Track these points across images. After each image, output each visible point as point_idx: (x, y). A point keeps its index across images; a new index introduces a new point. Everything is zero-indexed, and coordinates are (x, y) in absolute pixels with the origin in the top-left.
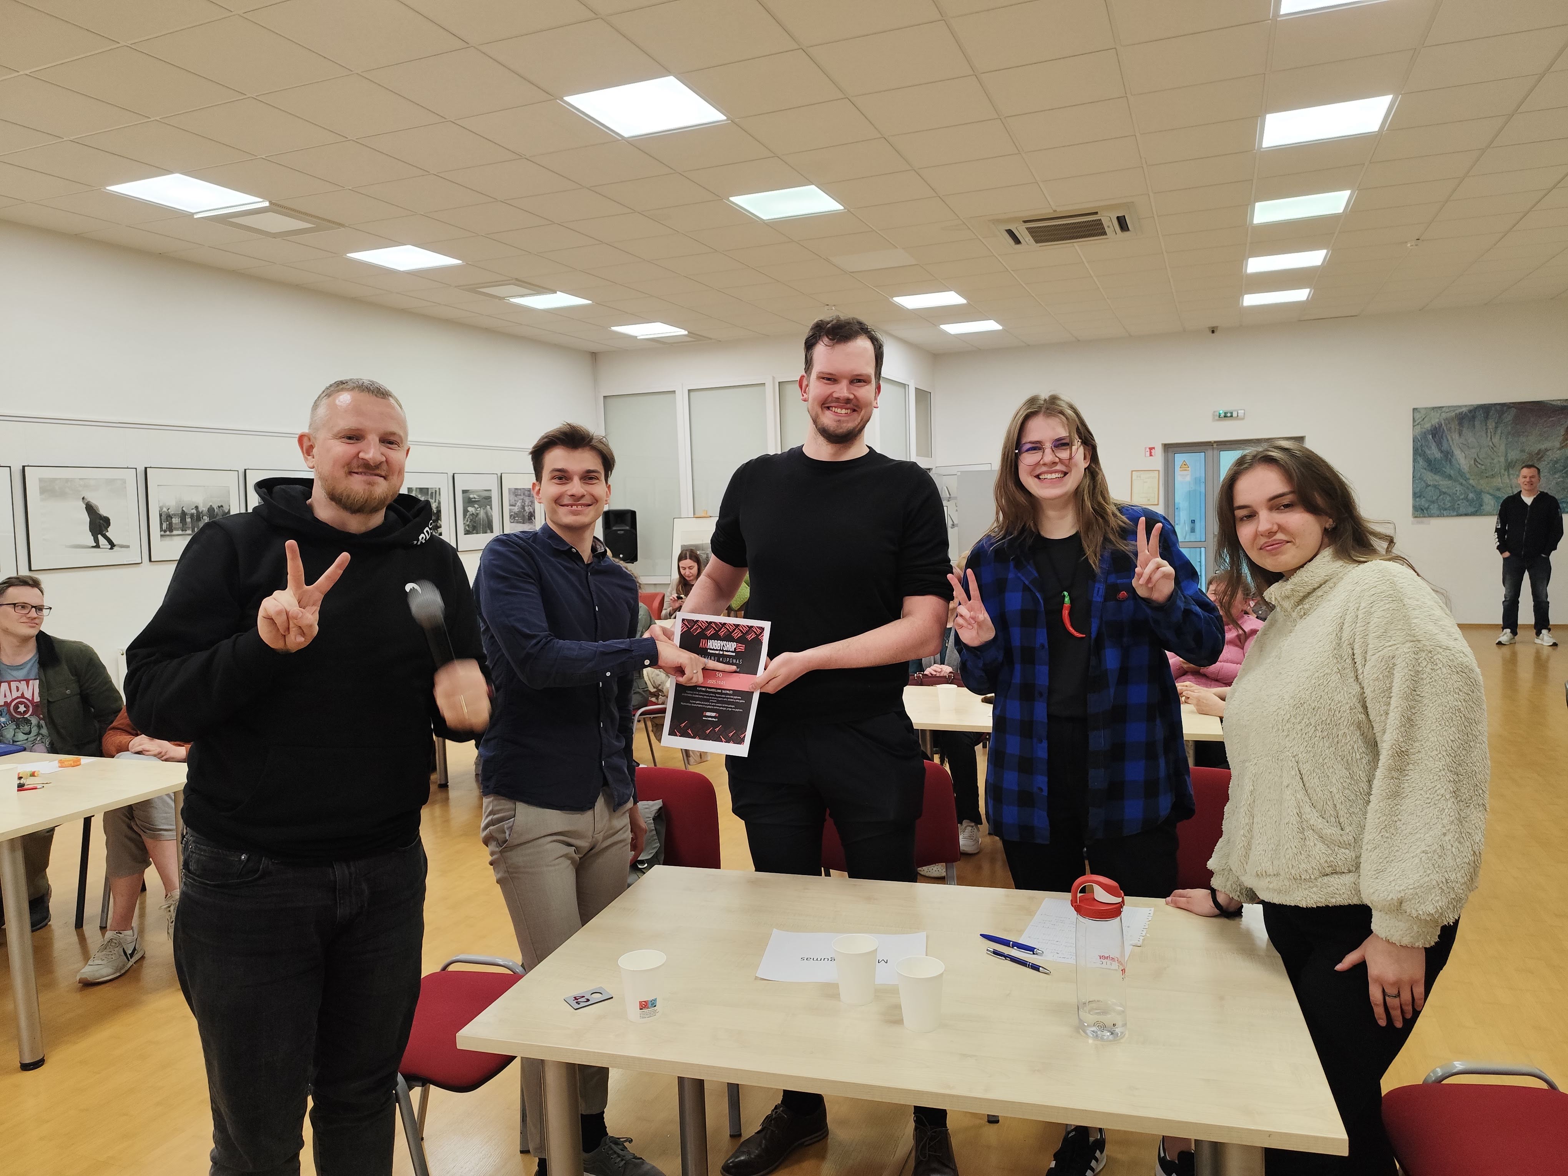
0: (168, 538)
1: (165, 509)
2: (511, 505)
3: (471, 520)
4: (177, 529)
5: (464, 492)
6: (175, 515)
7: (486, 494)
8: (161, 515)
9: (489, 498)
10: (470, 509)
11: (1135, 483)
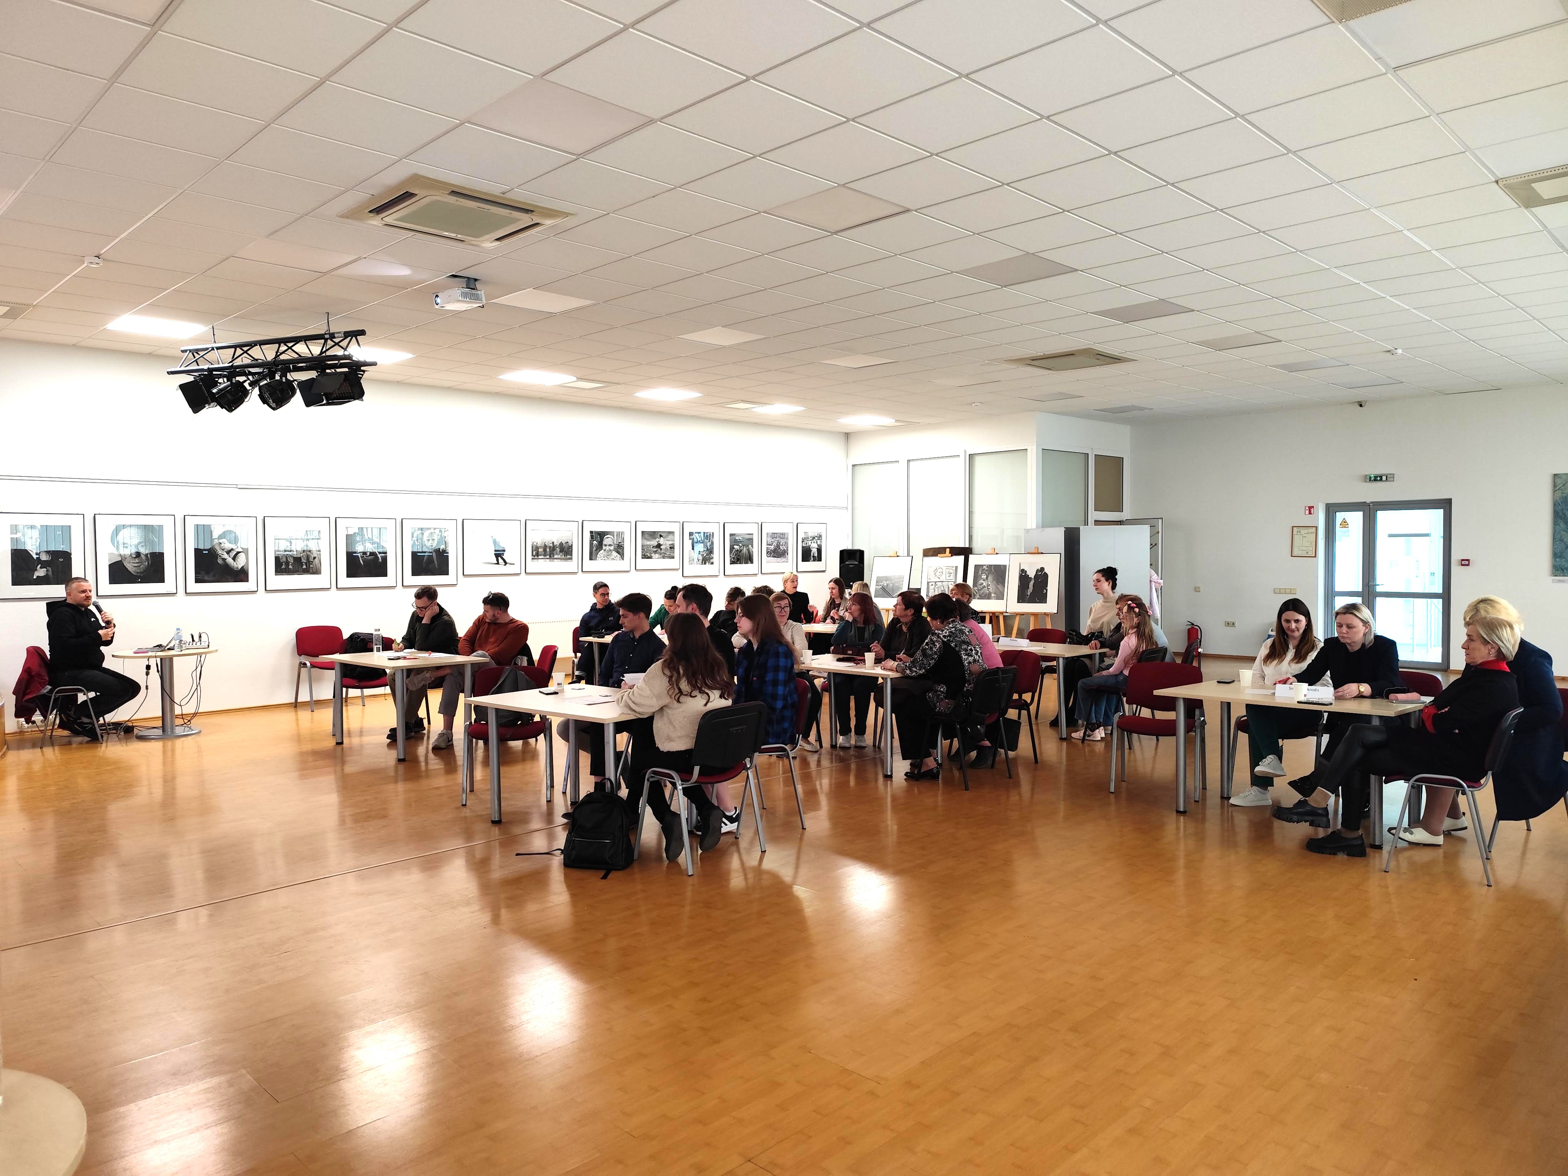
0: (536, 560)
1: (535, 544)
2: (768, 545)
3: (736, 555)
4: (541, 555)
5: (731, 535)
6: (540, 547)
7: (750, 537)
8: (532, 547)
9: (751, 540)
10: (735, 547)
11: (1295, 537)
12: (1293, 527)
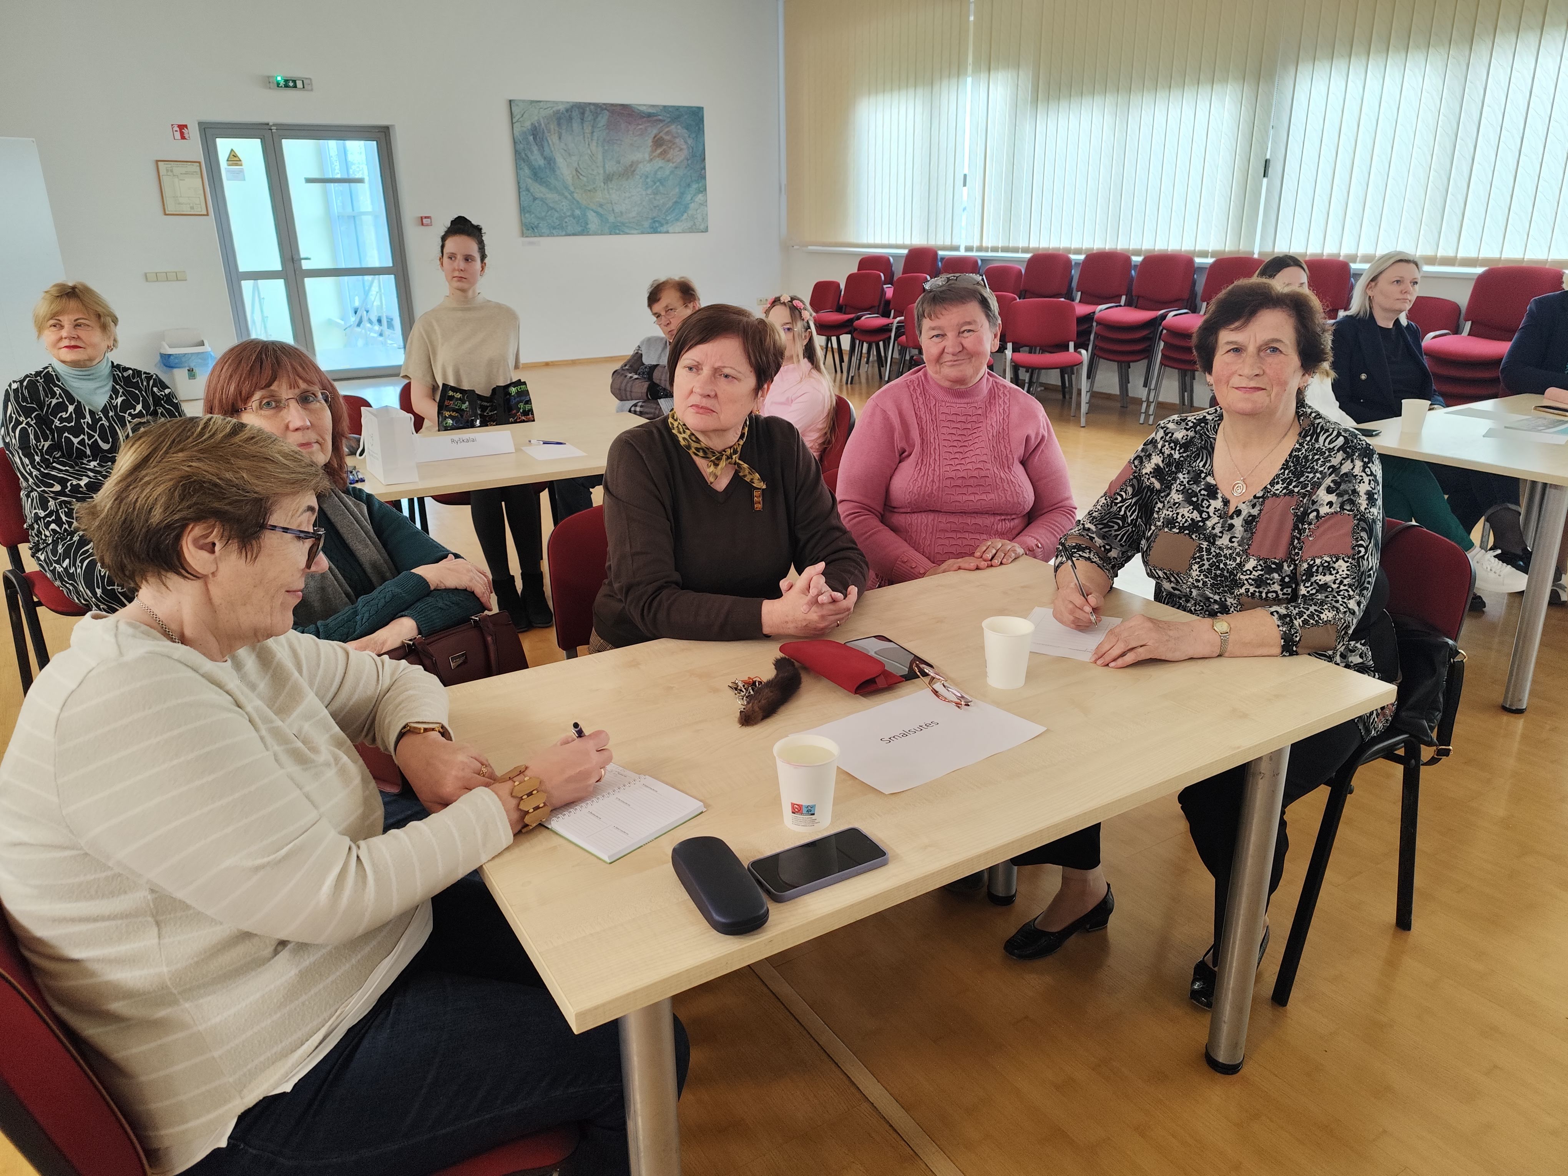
11: (165, 180)
12: (157, 161)
